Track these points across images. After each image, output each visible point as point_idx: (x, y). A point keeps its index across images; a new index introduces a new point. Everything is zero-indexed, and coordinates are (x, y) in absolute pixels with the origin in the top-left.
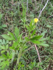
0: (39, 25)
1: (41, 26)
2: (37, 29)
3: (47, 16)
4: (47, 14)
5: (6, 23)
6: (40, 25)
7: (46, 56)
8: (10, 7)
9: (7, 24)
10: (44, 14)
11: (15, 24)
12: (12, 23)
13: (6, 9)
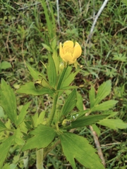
0: (92, 56)
2: (88, 68)
3: (112, 29)
4: (111, 25)
5: (10, 56)
6: (95, 56)
7: (118, 143)
8: (17, 16)
9: (11, 60)
10: (104, 24)
11: (32, 57)
12: (23, 55)
13: (7, 20)
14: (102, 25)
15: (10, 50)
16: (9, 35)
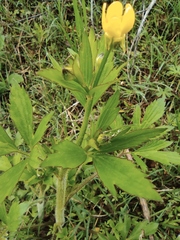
0: (138, 69)
1: (145, 71)
2: (132, 86)
3: (167, 32)
4: (168, 25)
5: (22, 67)
6: (142, 70)
9: (23, 72)
10: (157, 24)
12: (41, 66)
13: (18, 15)
14: (154, 25)
15: (23, 58)
16: (21, 36)
